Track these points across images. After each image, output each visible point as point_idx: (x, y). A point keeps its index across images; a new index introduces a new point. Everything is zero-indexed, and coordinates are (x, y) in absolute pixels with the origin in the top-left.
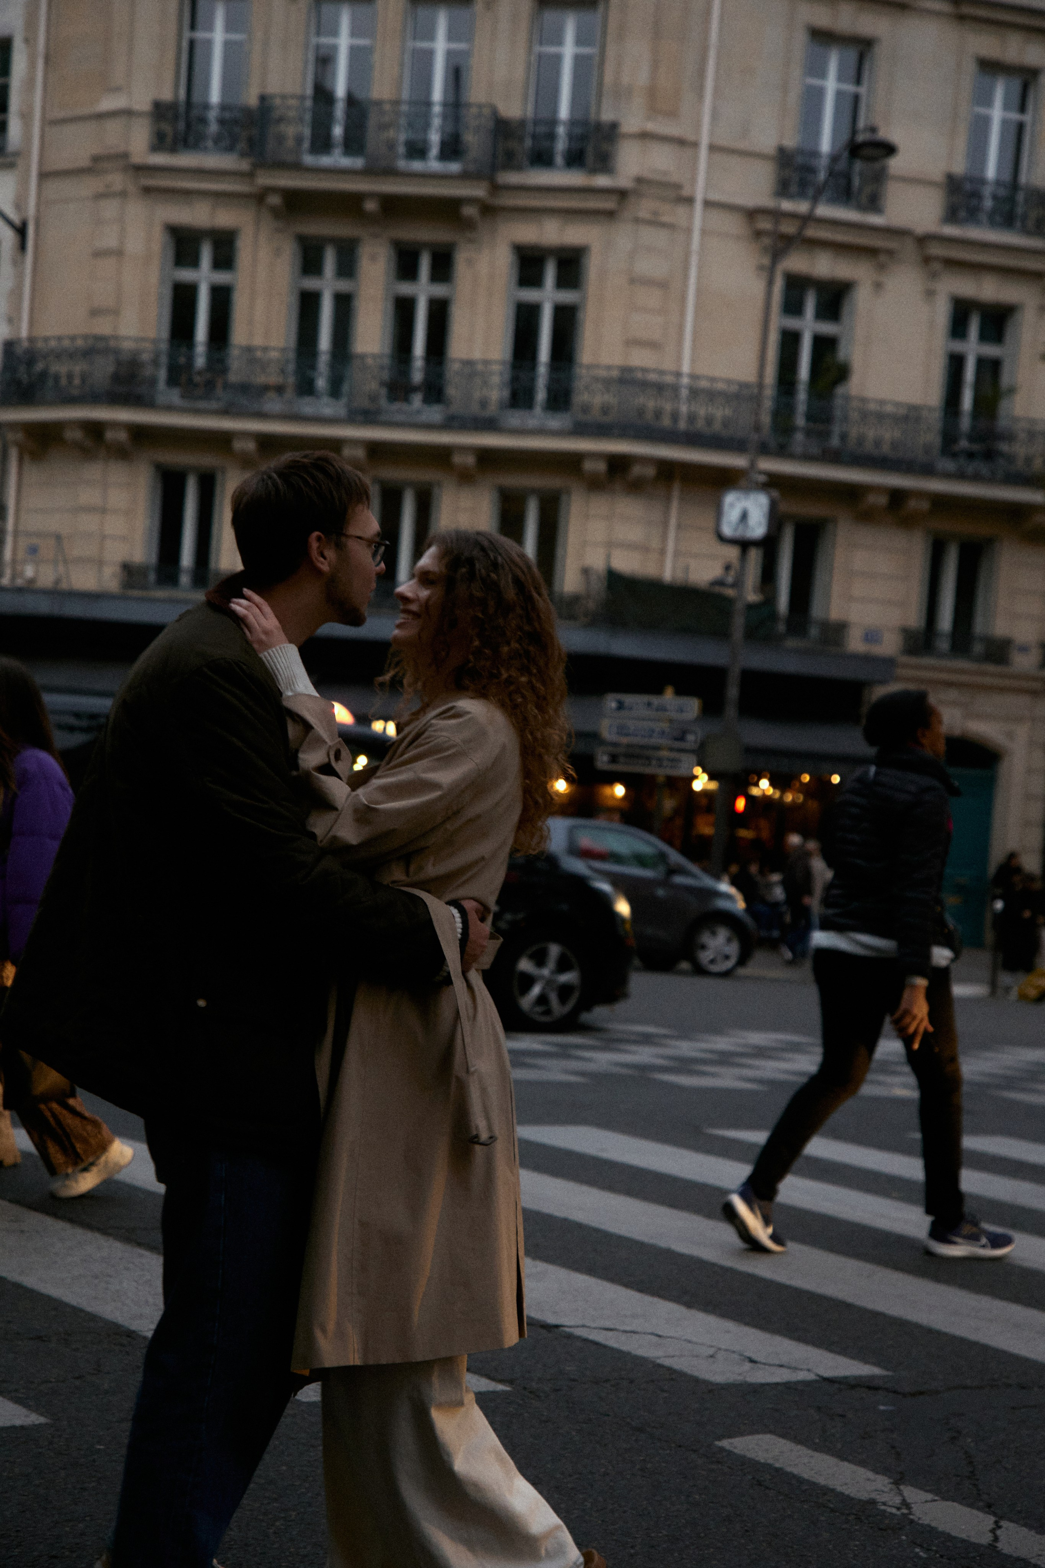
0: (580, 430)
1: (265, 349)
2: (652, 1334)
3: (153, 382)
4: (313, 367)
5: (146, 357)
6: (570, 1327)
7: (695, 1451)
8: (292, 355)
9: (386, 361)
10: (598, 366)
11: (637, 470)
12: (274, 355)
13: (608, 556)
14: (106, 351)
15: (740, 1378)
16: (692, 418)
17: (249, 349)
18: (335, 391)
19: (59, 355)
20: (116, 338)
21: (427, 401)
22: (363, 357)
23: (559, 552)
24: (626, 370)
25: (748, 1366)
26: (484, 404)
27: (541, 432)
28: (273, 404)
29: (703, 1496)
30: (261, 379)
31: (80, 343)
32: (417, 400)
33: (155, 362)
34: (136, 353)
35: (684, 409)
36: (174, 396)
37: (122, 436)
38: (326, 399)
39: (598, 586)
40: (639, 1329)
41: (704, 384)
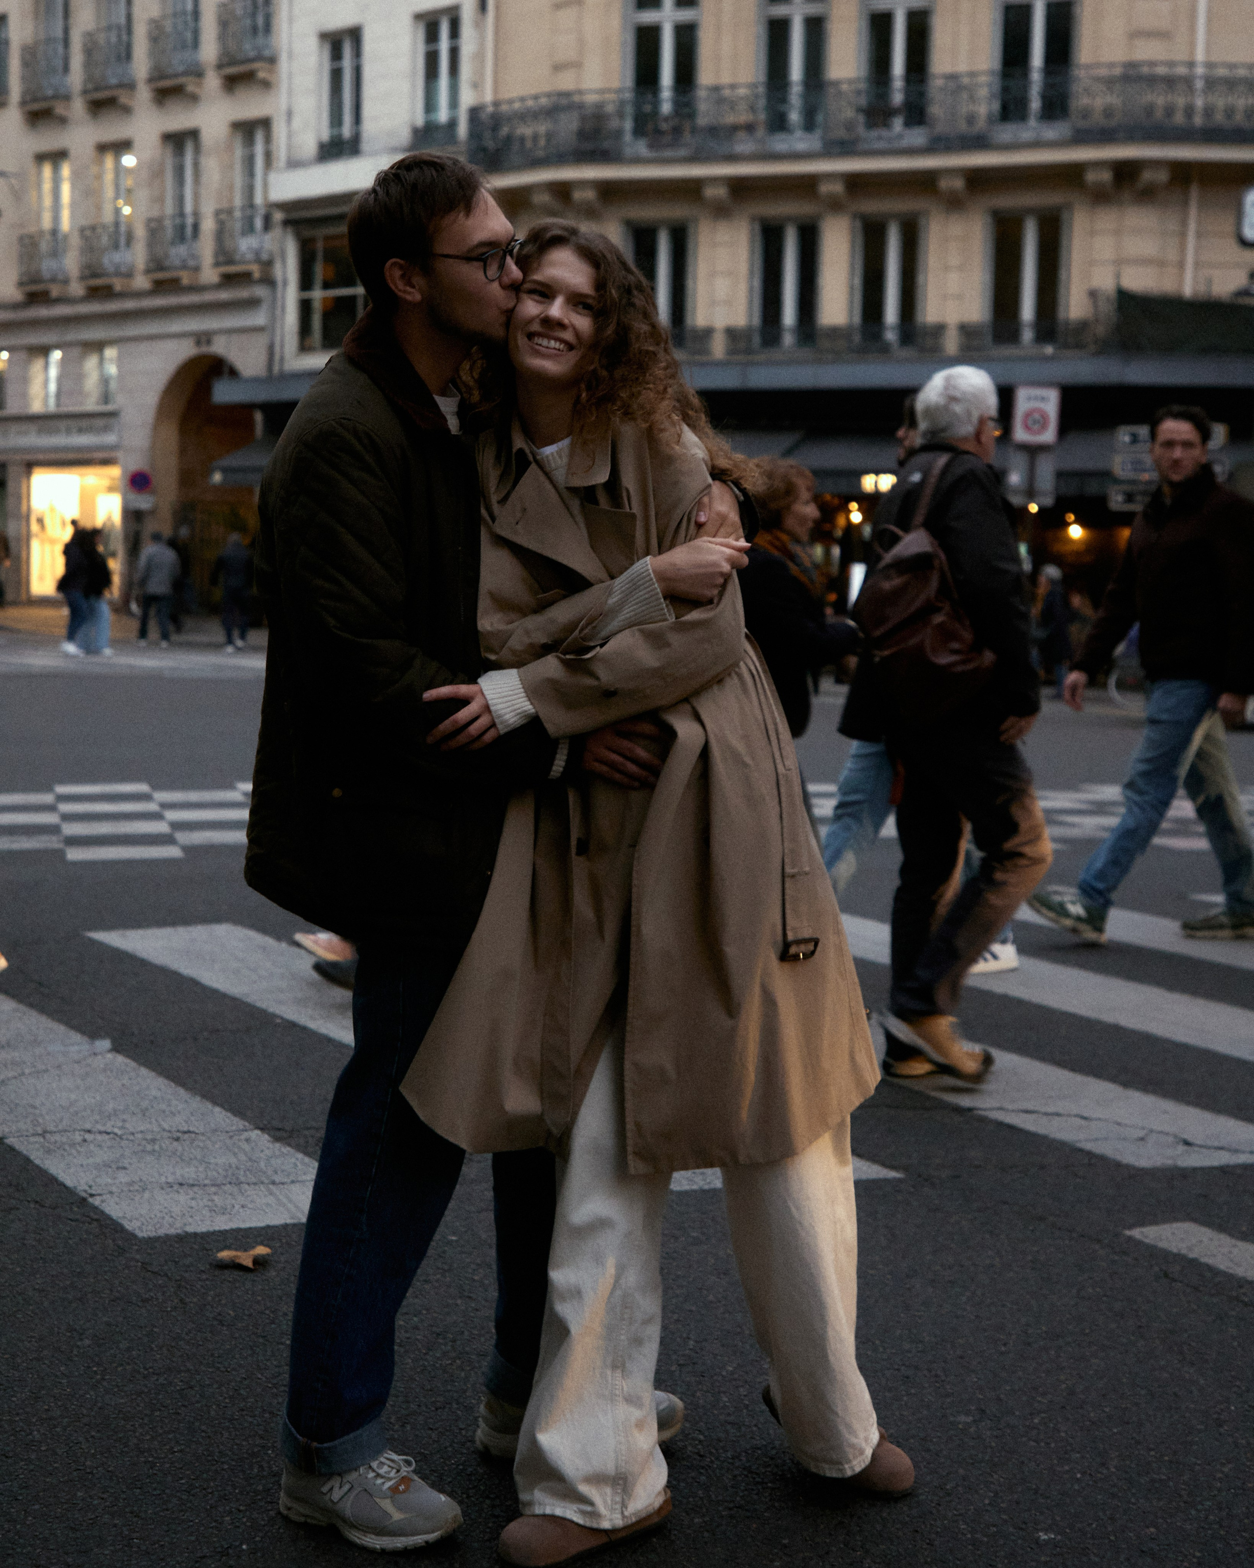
0: (1081, 138)
1: (733, 87)
2: (1077, 1116)
3: (618, 134)
4: (784, 100)
5: (610, 109)
6: (985, 1110)
7: (1099, 1241)
8: (761, 90)
9: (862, 86)
10: (1098, 65)
11: (1147, 176)
12: (742, 92)
13: (1118, 276)
14: (570, 107)
15: (1170, 1162)
16: (1209, 111)
17: (716, 89)
18: (809, 125)
19: (524, 116)
20: (580, 92)
21: (908, 124)
22: (837, 83)
23: (1063, 275)
24: (1131, 65)
25: (1181, 1148)
26: (971, 119)
27: (1036, 145)
28: (744, 145)
29: (1098, 1290)
30: (730, 119)
31: (544, 101)
32: (898, 123)
33: (621, 115)
34: (600, 106)
35: (1199, 102)
36: (641, 148)
37: (590, 195)
38: (799, 133)
39: (1107, 309)
40: (1061, 1111)
41: (1222, 72)
